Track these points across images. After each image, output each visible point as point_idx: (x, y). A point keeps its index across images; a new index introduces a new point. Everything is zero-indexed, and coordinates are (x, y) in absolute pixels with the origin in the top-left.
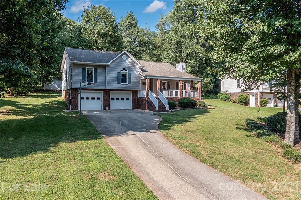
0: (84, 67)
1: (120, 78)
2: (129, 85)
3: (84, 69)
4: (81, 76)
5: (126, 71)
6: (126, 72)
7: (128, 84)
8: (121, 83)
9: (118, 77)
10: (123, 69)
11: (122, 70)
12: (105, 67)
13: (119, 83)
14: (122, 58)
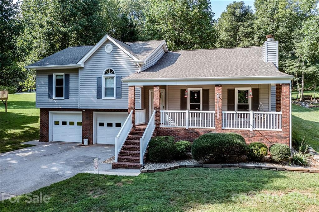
0: (52, 74)
1: (101, 88)
2: (117, 100)
3: (50, 77)
4: (48, 89)
5: (113, 73)
6: (113, 75)
7: (116, 98)
8: (103, 97)
9: (97, 86)
10: (108, 70)
11: (106, 73)
12: (76, 70)
13: (99, 96)
14: (105, 50)
